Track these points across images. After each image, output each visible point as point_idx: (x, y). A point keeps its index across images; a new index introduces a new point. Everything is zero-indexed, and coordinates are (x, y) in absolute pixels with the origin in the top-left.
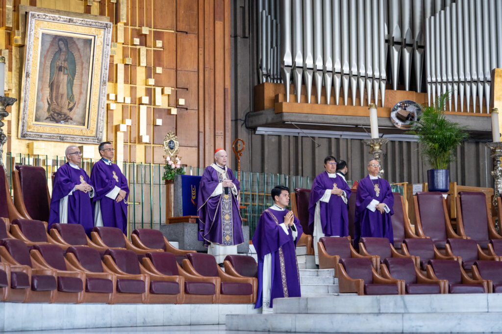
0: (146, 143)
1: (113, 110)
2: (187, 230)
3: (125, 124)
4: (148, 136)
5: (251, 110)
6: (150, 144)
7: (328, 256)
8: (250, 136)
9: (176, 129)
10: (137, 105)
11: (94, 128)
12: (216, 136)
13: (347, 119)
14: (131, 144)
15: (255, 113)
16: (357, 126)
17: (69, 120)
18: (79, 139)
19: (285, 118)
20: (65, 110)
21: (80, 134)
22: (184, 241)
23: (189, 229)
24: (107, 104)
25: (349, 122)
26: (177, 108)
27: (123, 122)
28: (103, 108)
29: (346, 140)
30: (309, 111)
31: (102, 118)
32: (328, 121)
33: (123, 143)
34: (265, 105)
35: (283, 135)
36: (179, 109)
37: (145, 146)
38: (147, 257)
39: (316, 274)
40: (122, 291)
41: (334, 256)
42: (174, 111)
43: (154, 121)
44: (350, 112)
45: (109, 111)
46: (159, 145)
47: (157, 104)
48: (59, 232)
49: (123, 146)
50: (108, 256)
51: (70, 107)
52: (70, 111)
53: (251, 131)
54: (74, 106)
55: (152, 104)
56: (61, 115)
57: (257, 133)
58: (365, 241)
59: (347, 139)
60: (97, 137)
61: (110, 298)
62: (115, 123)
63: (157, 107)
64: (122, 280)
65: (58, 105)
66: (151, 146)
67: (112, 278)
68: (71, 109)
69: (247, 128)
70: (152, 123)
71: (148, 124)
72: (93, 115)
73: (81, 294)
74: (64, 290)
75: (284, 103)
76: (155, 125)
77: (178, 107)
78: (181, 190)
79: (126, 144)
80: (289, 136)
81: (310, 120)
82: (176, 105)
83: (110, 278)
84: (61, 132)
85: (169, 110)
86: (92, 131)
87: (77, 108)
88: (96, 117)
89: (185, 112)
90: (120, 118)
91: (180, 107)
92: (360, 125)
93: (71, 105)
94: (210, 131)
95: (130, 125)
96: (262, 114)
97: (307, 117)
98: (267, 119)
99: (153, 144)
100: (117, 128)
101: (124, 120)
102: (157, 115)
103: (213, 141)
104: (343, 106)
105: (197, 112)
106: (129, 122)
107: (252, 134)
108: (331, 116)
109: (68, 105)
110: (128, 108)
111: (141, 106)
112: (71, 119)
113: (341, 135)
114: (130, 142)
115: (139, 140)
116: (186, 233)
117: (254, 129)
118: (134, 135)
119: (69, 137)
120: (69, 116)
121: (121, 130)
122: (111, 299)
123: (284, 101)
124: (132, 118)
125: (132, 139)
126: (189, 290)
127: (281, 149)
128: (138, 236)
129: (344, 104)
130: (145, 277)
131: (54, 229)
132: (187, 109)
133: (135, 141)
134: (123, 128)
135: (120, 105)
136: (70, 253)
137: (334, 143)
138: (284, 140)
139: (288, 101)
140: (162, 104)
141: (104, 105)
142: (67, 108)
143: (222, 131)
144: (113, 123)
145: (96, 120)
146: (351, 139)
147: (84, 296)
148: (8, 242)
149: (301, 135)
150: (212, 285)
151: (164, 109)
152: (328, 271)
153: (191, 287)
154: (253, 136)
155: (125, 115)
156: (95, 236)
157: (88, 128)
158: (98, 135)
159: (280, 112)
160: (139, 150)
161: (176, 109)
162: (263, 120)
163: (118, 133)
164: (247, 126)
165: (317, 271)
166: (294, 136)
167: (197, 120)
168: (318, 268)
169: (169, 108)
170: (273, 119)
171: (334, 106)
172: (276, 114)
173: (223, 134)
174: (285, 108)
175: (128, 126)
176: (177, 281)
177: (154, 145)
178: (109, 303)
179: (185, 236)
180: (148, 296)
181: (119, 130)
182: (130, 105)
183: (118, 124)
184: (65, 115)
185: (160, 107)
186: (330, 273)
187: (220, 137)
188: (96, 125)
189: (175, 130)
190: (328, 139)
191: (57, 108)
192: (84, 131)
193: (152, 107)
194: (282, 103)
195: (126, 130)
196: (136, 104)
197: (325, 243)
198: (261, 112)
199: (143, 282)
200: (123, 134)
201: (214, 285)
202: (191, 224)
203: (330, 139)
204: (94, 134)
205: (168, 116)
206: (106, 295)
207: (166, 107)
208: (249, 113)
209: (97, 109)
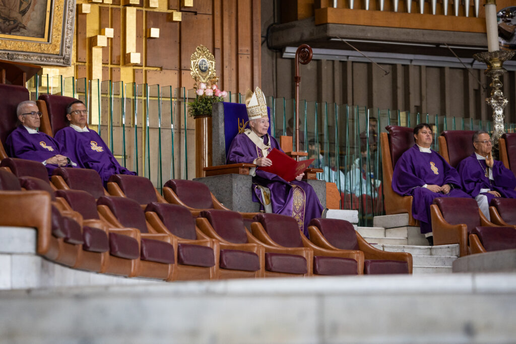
0: (136, 65)
1: (86, 14)
2: (237, 185)
3: (104, 35)
4: (139, 55)
5: (276, 22)
6: (142, 66)
7: (448, 225)
8: (274, 61)
9: (180, 43)
10: (121, 7)
11: (58, 41)
12: (240, 56)
13: (423, 35)
14: (112, 66)
15: (282, 26)
16: (438, 45)
17: (21, 29)
18: (35, 58)
19: (331, 33)
20: (15, 14)
21: (36, 51)
22: (231, 203)
23: (240, 184)
24: (77, 5)
25: (428, 39)
26: (180, 11)
27: (101, 31)
28: (72, 11)
29: (418, 67)
30: (367, 22)
31: (69, 26)
32: (396, 38)
33: (101, 63)
34: (299, 12)
35: (324, 58)
36: (184, 13)
37: (134, 70)
38: (203, 217)
39: (429, 252)
40: (185, 262)
41: (458, 225)
42: (177, 17)
43: (148, 31)
44: (429, 24)
45: (79, 16)
46: (155, 69)
47: (152, 5)
48: (66, 180)
49: (101, 68)
50: (152, 213)
51: (22, 9)
52: (23, 16)
53: (276, 52)
54: (28, 7)
55: (145, 5)
56: (9, 21)
57: (285, 55)
58: (499, 204)
59: (420, 66)
60: (62, 55)
61: (169, 272)
62: (89, 34)
63: (152, 10)
64: (184, 245)
65: (5, 5)
66: (142, 70)
67: (172, 241)
68: (23, 13)
69: (270, 48)
70: (144, 35)
71: (138, 36)
72: (57, 22)
73: (135, 263)
74: (119, 254)
75: (329, 10)
76: (149, 38)
77: (182, 9)
78: (223, 125)
79: (106, 65)
80: (333, 61)
81: (369, 35)
82: (180, 8)
83: (169, 241)
84: (9, 47)
85: (170, 16)
86: (56, 46)
87: (33, 10)
88: (62, 25)
89: (194, 17)
90: (96, 27)
91: (186, 10)
92: (444, 44)
93: (24, 6)
94: (231, 47)
95: (112, 37)
96: (294, 26)
97: (363, 30)
98: (302, 35)
99: (146, 66)
100: (93, 42)
101: (102, 30)
102: (152, 23)
103: (234, 62)
104: (417, 15)
105: (211, 17)
106: (110, 32)
107: (276, 58)
108: (401, 29)
109: (20, 6)
110: (108, 10)
111: (128, 8)
112: (24, 28)
113: (411, 61)
114: (111, 64)
115: (126, 59)
116: (235, 190)
117: (280, 50)
118: (118, 52)
119: (21, 55)
120: (21, 23)
121: (98, 45)
122: (171, 273)
123: (330, 6)
124: (113, 26)
125: (115, 59)
126: (272, 265)
127: (321, 81)
128: (174, 190)
129: (419, 11)
130: (213, 242)
131: (57, 177)
132: (196, 13)
133: (119, 61)
134: (102, 41)
135: (97, 7)
136: (104, 206)
137: (400, 72)
138: (326, 68)
139: (335, 6)
140: (159, 5)
141: (73, 7)
142: (18, 11)
143: (249, 48)
144: (85, 33)
145: (61, 28)
146: (427, 67)
147: (139, 267)
148: (30, 181)
149: (351, 59)
150: (302, 259)
151: (163, 14)
152: (449, 247)
153: (275, 261)
154: (279, 60)
155: (103, 23)
156: (114, 188)
157: (48, 41)
158: (64, 53)
159: (325, 22)
160: (126, 75)
161: (180, 14)
162: (295, 35)
163: (94, 49)
164: (270, 45)
165: (431, 249)
166: (340, 61)
167: (211, 30)
168: (432, 244)
169: (170, 11)
170: (311, 34)
171: (404, 14)
172: (316, 26)
173: (249, 53)
174: (331, 17)
175: (108, 38)
176: (255, 252)
177: (147, 68)
178: (167, 280)
179: (234, 195)
180: (217, 271)
181: (96, 45)
182: (110, 6)
183: (93, 35)
184: (15, 21)
185: (155, 10)
186: (452, 251)
187: (246, 56)
188: (60, 37)
189: (178, 45)
190: (391, 66)
191: (3, 10)
192: (43, 46)
193: (144, 9)
194: (325, 10)
195: (106, 45)
196: (120, 5)
197: (442, 207)
198: (293, 23)
199: (211, 249)
200: (100, 50)
201: (305, 259)
202: (242, 176)
203: (394, 66)
204: (58, 50)
205: (168, 24)
206: (164, 266)
207: (164, 9)
208: (272, 25)
209: (62, 12)
